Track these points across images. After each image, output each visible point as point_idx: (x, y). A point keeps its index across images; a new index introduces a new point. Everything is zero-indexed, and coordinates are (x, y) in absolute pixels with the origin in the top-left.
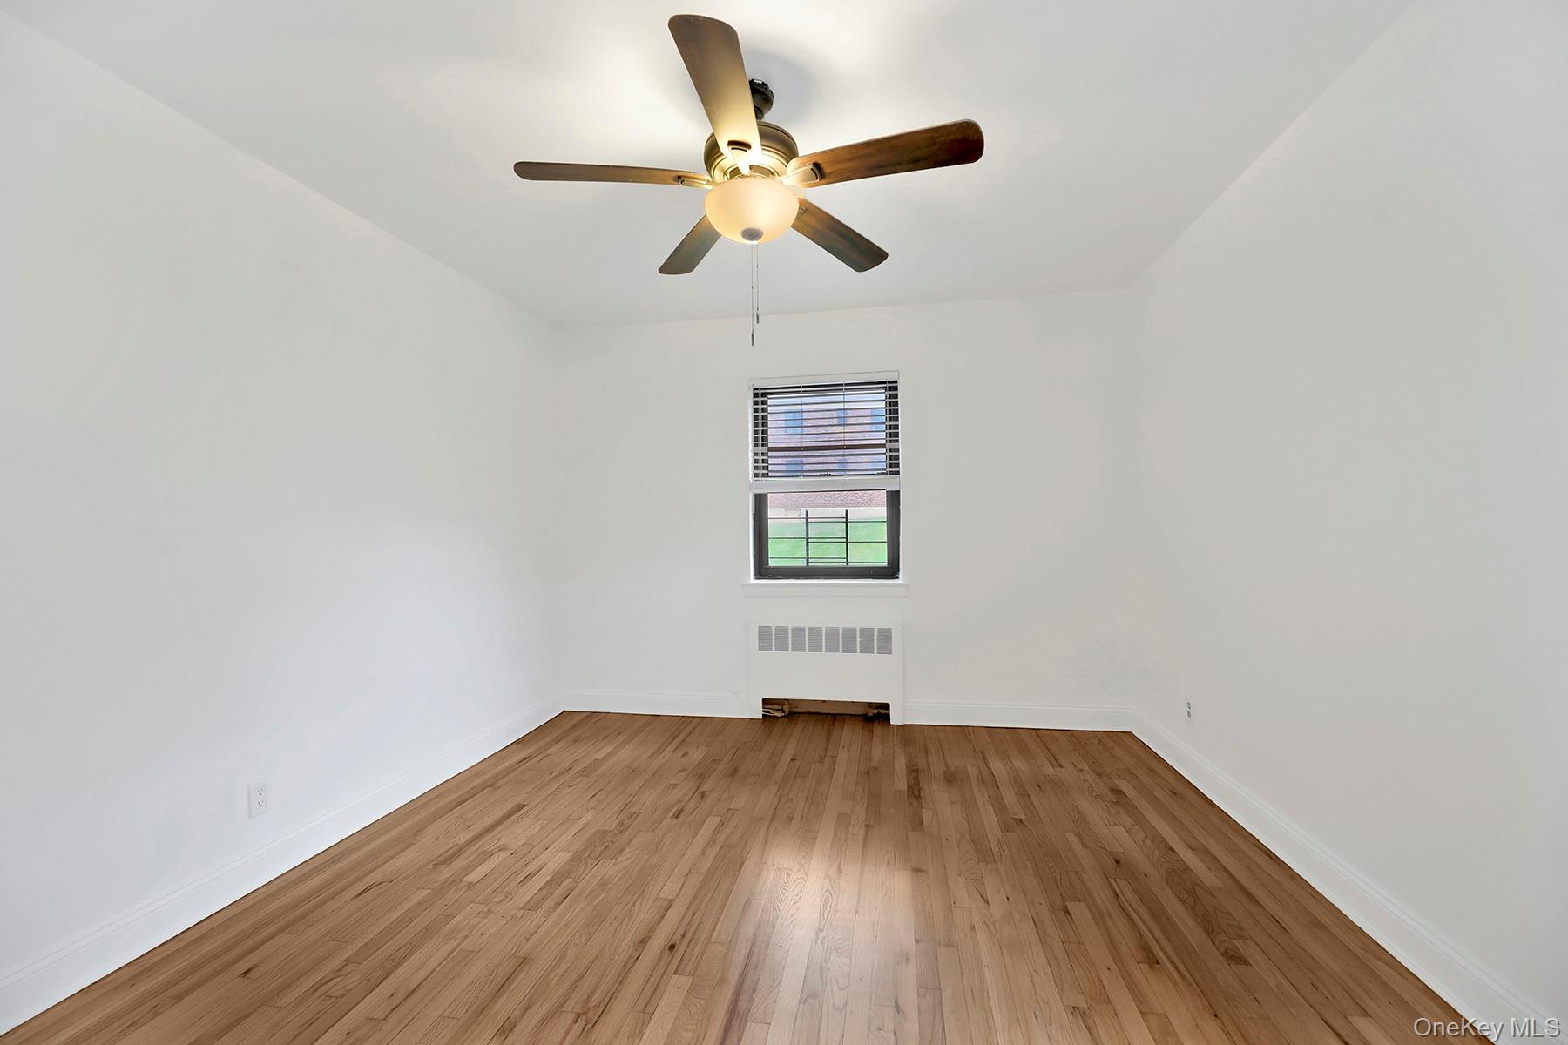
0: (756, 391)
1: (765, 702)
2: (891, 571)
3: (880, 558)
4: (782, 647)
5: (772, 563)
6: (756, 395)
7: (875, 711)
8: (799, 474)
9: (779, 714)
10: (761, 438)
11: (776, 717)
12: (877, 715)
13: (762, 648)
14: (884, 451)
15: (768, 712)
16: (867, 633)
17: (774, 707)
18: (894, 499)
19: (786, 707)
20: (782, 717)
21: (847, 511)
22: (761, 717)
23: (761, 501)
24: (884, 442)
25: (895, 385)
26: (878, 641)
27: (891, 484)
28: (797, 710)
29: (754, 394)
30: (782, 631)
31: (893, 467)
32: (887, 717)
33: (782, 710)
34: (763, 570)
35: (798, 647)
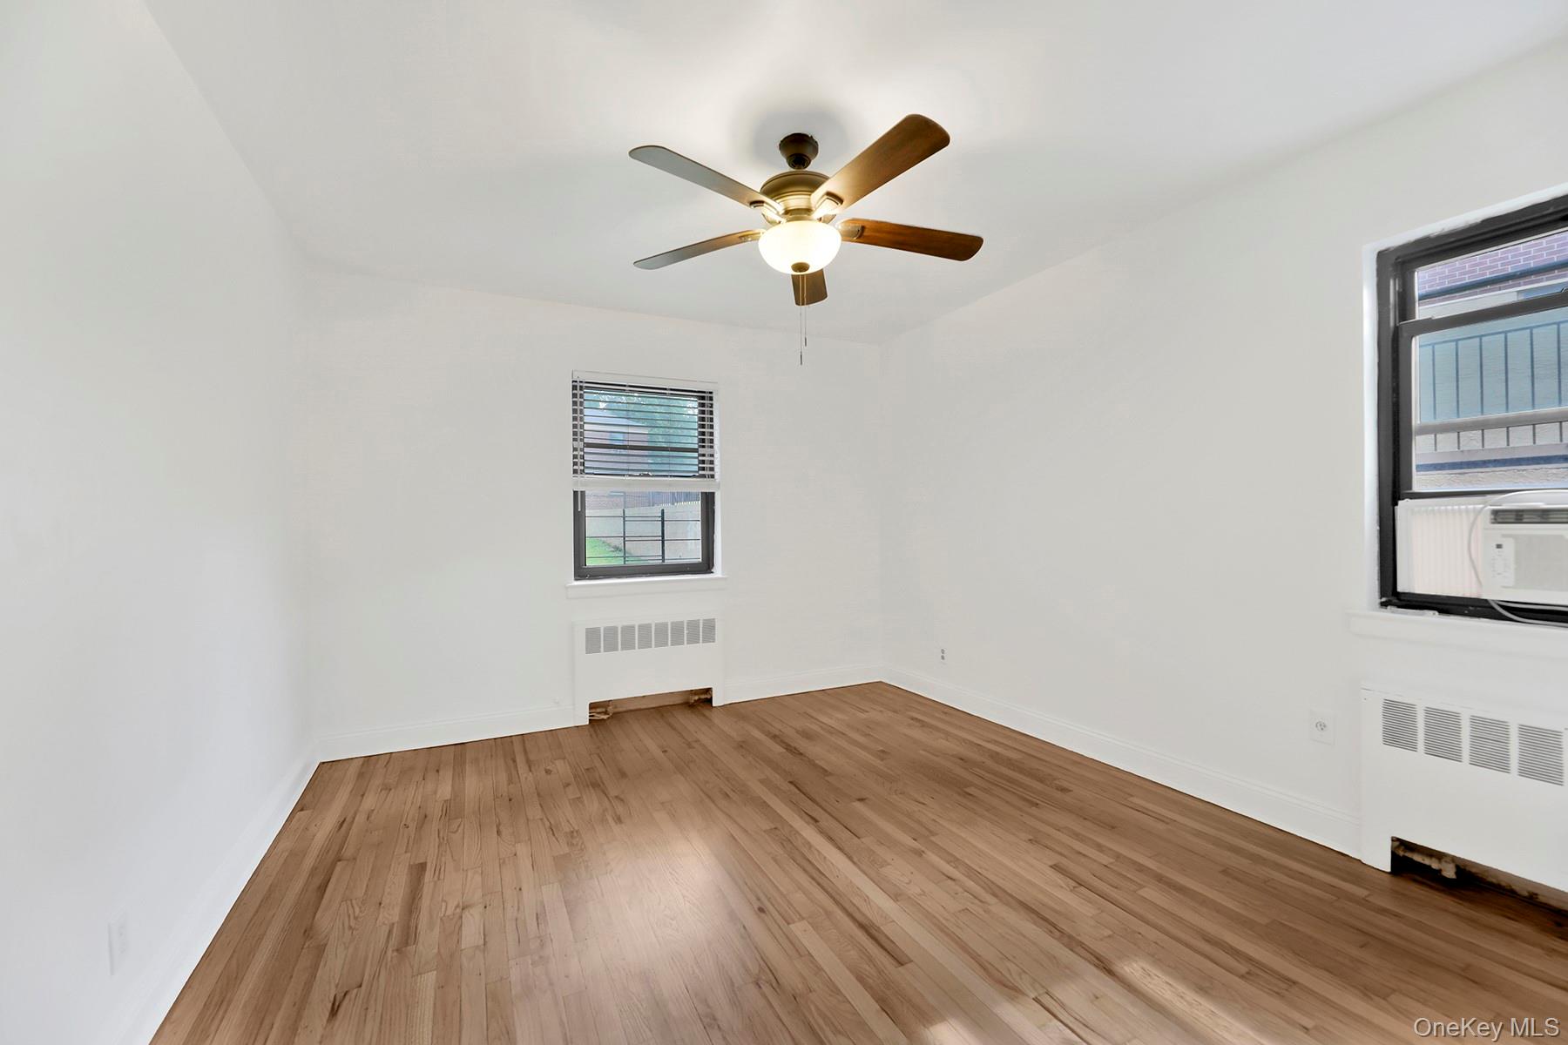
0: (575, 384)
1: (593, 706)
2: (706, 566)
3: (695, 554)
4: (611, 647)
5: (590, 563)
6: (574, 388)
7: (696, 698)
8: (624, 472)
9: (605, 717)
10: (577, 434)
11: (603, 719)
12: (700, 700)
13: (589, 651)
14: (696, 455)
15: (593, 716)
16: (693, 625)
17: (598, 710)
18: (708, 500)
19: (610, 709)
20: (608, 718)
21: (663, 510)
22: (588, 723)
23: (579, 498)
24: (696, 447)
25: (710, 395)
26: (702, 631)
27: (704, 486)
28: (621, 710)
29: (573, 386)
30: (611, 631)
31: (706, 469)
32: (710, 701)
33: (606, 713)
34: (582, 572)
35: (628, 645)
